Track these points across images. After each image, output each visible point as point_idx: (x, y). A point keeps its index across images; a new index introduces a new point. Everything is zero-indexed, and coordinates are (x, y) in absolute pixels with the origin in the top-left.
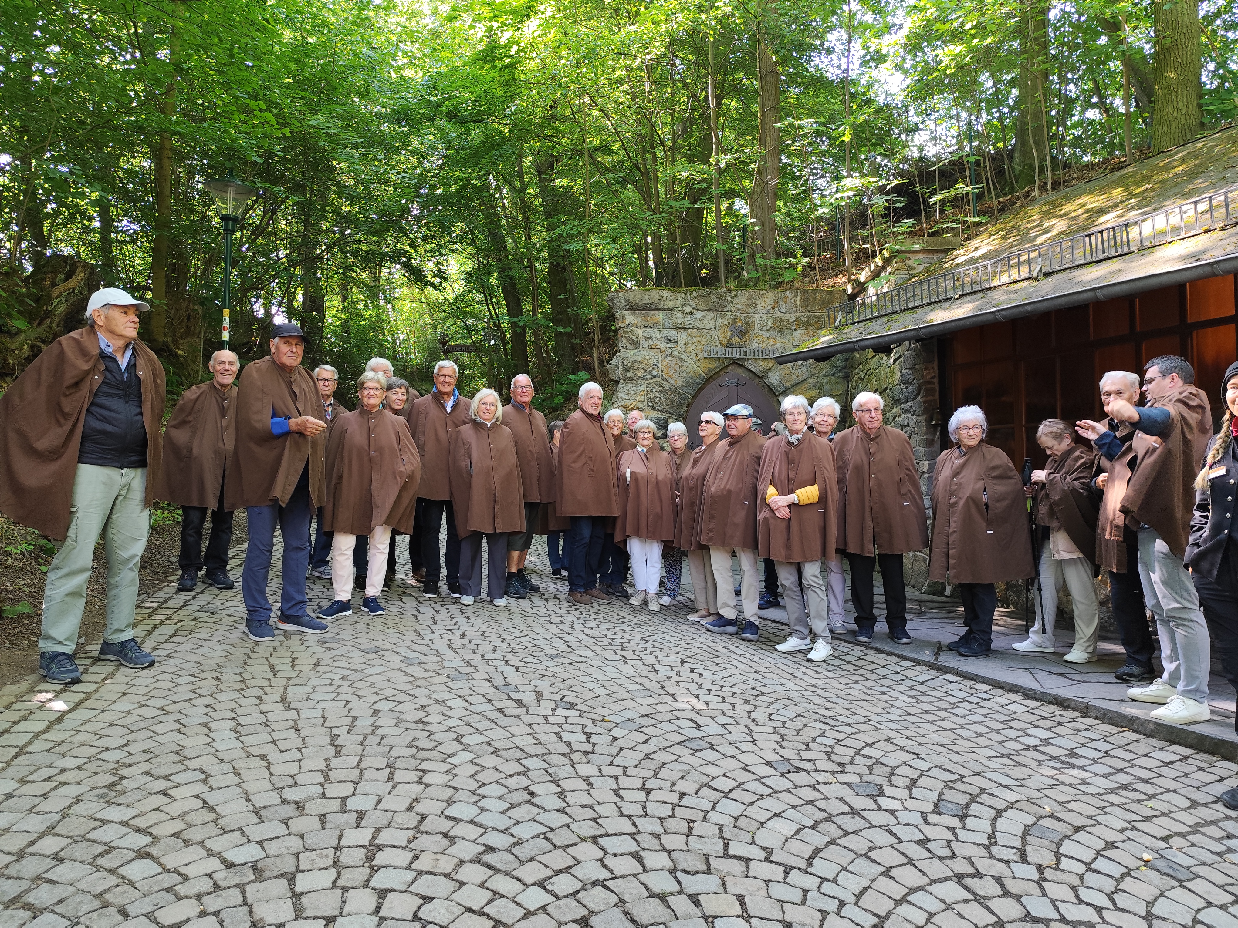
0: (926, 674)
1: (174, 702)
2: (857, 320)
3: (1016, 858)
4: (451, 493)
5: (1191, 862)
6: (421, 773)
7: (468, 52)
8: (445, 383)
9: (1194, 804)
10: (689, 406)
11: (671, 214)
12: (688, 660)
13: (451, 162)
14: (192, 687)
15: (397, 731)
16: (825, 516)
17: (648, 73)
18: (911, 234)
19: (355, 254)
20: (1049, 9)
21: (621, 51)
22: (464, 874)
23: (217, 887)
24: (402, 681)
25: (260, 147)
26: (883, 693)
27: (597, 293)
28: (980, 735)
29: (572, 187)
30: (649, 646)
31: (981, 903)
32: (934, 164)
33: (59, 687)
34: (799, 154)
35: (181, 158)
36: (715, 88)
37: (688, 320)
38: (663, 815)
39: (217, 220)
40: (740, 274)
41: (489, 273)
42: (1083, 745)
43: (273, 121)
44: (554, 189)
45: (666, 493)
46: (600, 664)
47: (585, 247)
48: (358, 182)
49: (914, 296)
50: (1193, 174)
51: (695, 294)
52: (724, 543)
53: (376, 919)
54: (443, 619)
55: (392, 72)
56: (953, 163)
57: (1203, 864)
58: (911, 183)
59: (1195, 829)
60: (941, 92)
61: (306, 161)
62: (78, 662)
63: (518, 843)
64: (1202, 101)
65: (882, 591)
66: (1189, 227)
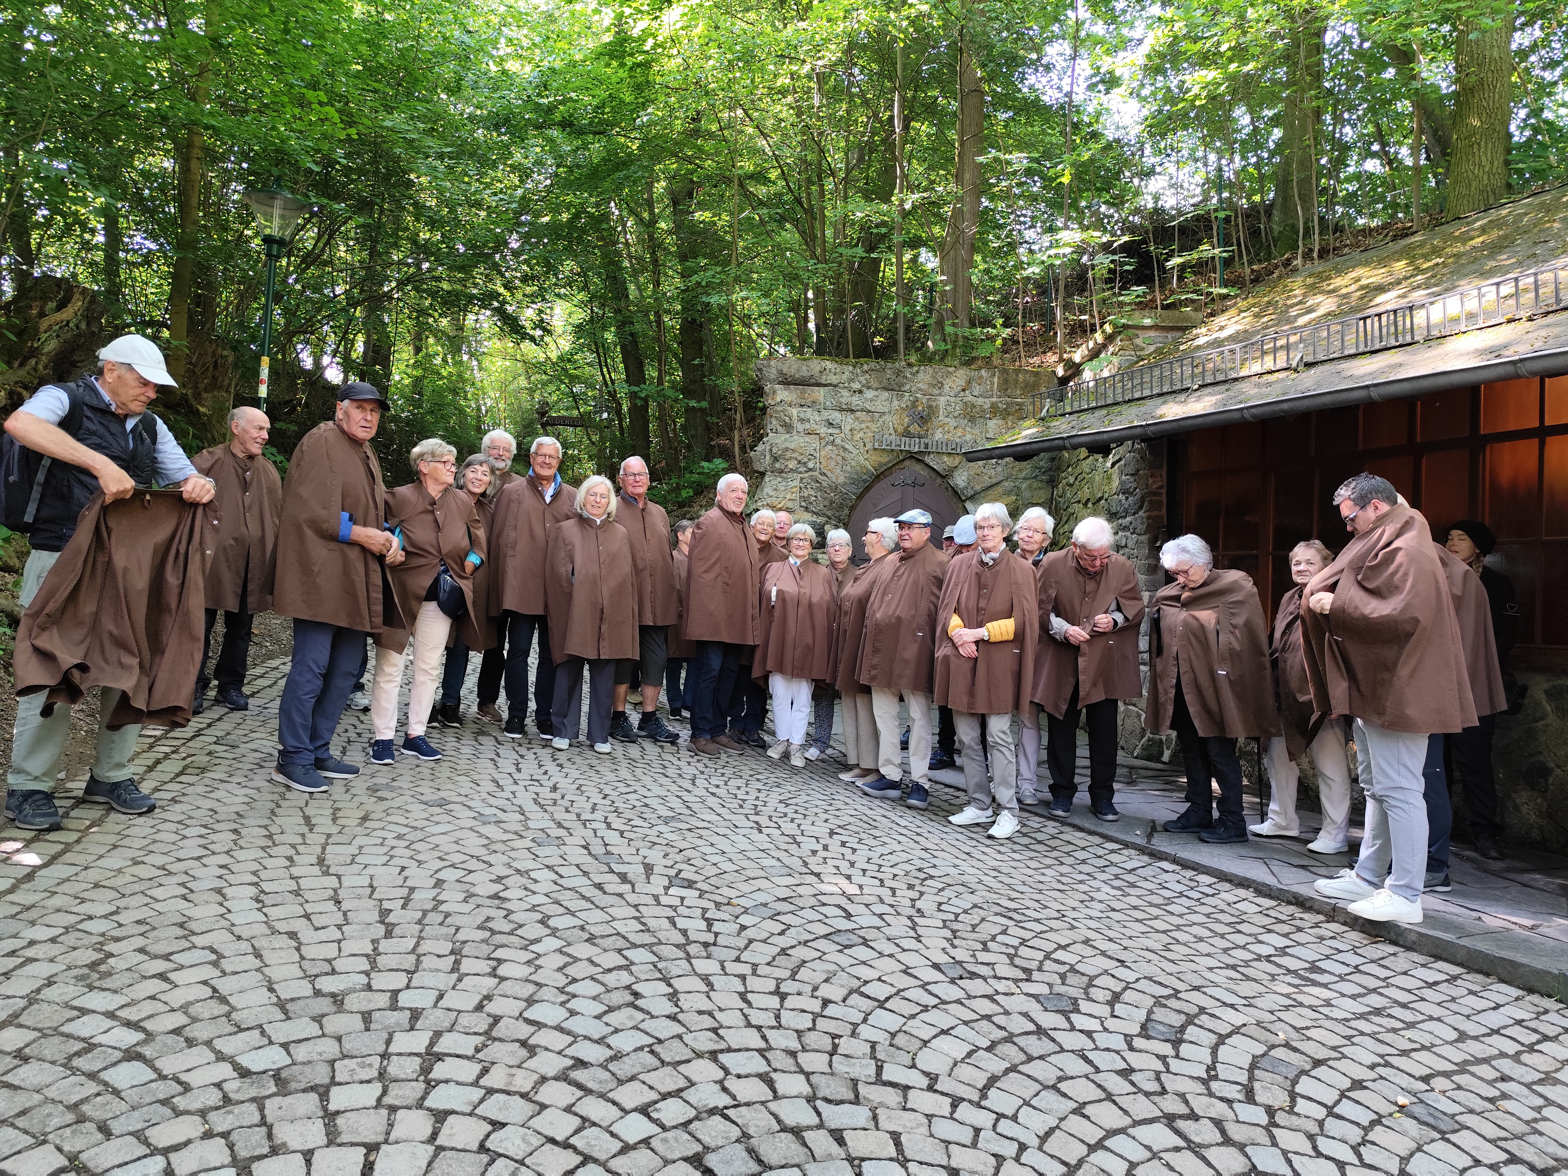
0: (1137, 860)
1: (179, 860)
2: (1068, 410)
3: (1241, 1097)
4: (546, 606)
5: (1457, 1109)
6: (494, 963)
7: (590, 44)
8: (544, 465)
9: (1463, 1036)
10: (852, 508)
11: (840, 264)
12: (839, 830)
13: (559, 183)
14: (202, 841)
15: (466, 908)
16: (1020, 658)
17: (819, 82)
18: (1142, 306)
19: (433, 294)
20: (1325, 29)
21: (786, 53)
22: (546, 1094)
23: (227, 1100)
24: (474, 845)
25: (318, 151)
26: (1081, 882)
27: (741, 359)
28: (1201, 940)
29: (715, 224)
30: (790, 810)
31: (1196, 1153)
32: (1173, 218)
33: (30, 835)
34: (1006, 196)
35: (213, 158)
36: (902, 107)
37: (856, 401)
38: (801, 1027)
39: (258, 241)
40: (924, 344)
41: (604, 328)
42: (1328, 957)
43: (336, 118)
44: (693, 224)
45: (821, 620)
46: (728, 831)
47: (730, 301)
48: (441, 202)
49: (1142, 384)
50: (1495, 248)
51: (866, 367)
52: (890, 683)
53: (431, 1149)
54: (529, 766)
55: (491, 63)
56: (1198, 218)
57: (1471, 1111)
58: (1144, 241)
59: (1463, 1068)
60: (1185, 128)
61: (376, 172)
62: (57, 803)
63: (617, 1057)
64: (1510, 158)
65: (1087, 753)
66: (1488, 314)
